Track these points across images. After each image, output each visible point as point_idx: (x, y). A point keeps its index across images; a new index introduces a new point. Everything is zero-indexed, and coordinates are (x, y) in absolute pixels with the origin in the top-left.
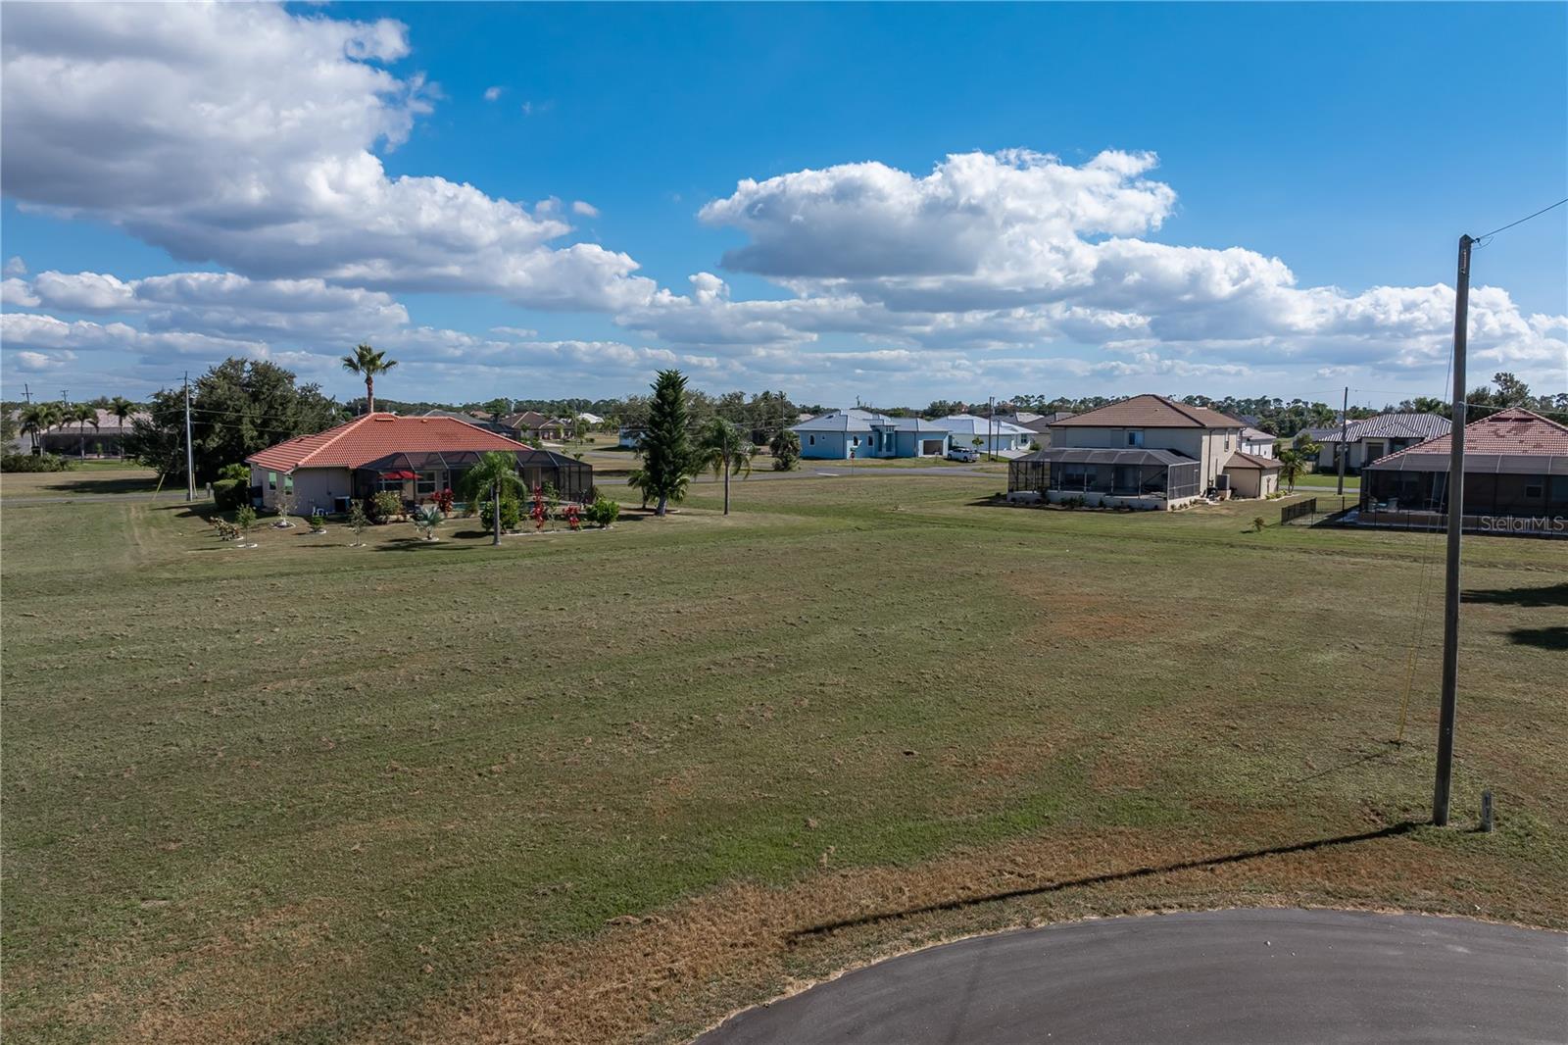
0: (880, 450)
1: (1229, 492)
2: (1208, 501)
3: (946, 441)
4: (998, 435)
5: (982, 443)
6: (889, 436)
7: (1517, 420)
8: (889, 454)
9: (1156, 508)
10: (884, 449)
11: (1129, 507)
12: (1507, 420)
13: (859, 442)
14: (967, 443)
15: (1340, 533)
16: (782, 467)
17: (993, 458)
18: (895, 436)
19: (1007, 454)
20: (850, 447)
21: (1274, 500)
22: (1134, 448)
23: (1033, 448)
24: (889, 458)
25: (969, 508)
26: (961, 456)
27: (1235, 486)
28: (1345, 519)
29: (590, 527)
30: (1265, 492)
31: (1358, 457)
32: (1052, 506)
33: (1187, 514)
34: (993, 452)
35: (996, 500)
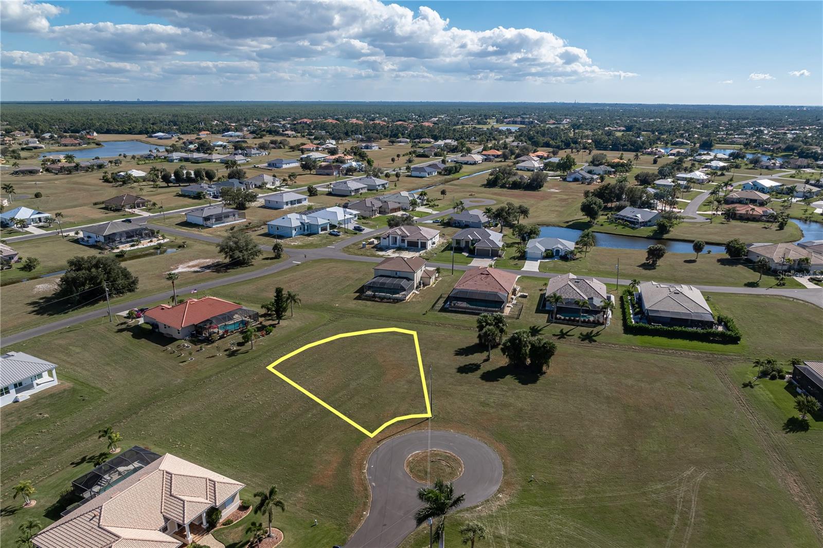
0: (304, 230)
1: (422, 285)
3: (328, 224)
4: (347, 218)
5: (342, 224)
6: (307, 226)
7: (486, 274)
9: (404, 299)
10: (306, 231)
11: (395, 300)
12: (484, 274)
13: (297, 230)
14: (336, 224)
15: (444, 314)
16: (278, 257)
17: (346, 232)
18: (310, 226)
19: (351, 227)
20: (294, 232)
21: (434, 286)
22: (397, 276)
23: (358, 219)
24: (309, 235)
25: (355, 302)
26: (335, 233)
27: (424, 283)
28: (447, 306)
29: (267, 335)
30: (431, 283)
31: (463, 245)
32: (377, 299)
33: (411, 302)
34: (345, 226)
35: (361, 295)
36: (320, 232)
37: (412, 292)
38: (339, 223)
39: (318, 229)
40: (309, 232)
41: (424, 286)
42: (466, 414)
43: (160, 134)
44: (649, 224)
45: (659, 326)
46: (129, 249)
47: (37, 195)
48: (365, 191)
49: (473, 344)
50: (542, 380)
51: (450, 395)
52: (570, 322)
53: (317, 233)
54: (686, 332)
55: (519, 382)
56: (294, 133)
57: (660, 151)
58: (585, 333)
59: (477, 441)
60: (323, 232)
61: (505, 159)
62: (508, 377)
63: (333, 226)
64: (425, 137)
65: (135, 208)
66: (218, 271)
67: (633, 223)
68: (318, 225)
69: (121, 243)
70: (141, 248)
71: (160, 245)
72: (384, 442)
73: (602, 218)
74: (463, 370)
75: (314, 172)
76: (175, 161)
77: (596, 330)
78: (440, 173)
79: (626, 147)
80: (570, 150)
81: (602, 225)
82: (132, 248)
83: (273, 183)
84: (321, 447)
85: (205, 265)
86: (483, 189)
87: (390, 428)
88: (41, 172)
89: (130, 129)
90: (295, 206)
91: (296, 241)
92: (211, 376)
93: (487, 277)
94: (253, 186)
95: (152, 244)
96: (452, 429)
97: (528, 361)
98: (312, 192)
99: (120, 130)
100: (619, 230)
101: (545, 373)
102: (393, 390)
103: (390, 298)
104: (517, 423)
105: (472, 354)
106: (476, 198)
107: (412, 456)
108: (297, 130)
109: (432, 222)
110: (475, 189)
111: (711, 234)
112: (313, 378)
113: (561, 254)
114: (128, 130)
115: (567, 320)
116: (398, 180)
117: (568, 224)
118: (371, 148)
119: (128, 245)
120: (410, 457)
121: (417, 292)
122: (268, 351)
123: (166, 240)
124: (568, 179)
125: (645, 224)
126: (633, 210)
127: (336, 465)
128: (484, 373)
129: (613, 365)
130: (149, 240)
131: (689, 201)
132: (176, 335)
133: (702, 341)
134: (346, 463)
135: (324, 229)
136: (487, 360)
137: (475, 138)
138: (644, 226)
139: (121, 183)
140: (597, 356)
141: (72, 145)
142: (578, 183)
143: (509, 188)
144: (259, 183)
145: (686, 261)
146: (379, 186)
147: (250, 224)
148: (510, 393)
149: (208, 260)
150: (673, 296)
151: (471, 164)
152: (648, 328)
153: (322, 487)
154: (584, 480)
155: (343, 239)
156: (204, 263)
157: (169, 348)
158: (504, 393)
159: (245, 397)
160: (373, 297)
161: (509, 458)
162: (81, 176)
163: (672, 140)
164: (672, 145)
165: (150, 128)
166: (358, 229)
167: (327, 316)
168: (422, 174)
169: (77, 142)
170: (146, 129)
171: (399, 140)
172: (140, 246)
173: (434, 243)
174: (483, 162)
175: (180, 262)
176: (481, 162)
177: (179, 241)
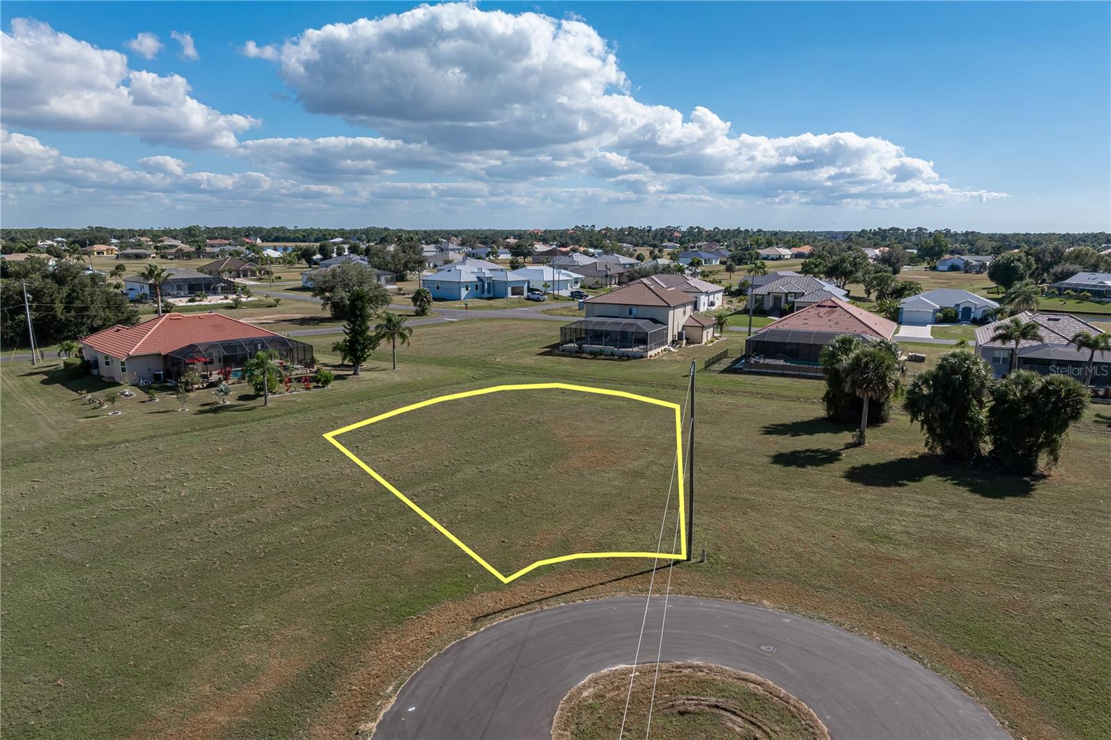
0: (483, 293)
1: (685, 341)
2: (672, 349)
3: (526, 286)
4: (559, 281)
5: (549, 286)
6: (489, 284)
7: (830, 307)
8: (489, 295)
9: (642, 357)
10: (486, 293)
11: (627, 356)
12: (825, 306)
13: (469, 289)
14: (540, 287)
15: (732, 376)
16: (421, 313)
17: (556, 298)
18: (492, 283)
19: (565, 293)
20: (464, 293)
21: (710, 345)
22: (632, 314)
23: (581, 287)
24: (489, 299)
25: (538, 358)
26: (535, 297)
27: (686, 337)
28: (738, 366)
29: (316, 388)
30: (704, 340)
32: (584, 355)
33: (659, 360)
34: (556, 292)
35: (553, 350)
36: (510, 295)
37: (663, 348)
38: (546, 285)
39: (506, 290)
40: (491, 295)
41: (689, 342)
42: (817, 558)
46: (184, 304)
50: (1044, 490)
51: (753, 508)
53: (503, 297)
55: (973, 491)
58: (1105, 415)
59: (872, 647)
60: (516, 297)
62: (932, 479)
63: (530, 290)
65: (239, 277)
67: (1098, 294)
68: (506, 282)
69: (176, 295)
70: (205, 305)
74: (790, 459)
78: (723, 263)
82: (189, 304)
84: (260, 617)
85: (289, 318)
88: (153, 257)
89: (304, 236)
92: (125, 441)
93: (832, 312)
95: (225, 301)
96: (768, 599)
97: (986, 447)
99: (292, 238)
100: (1073, 305)
101: (1044, 477)
102: (577, 488)
103: (612, 354)
105: (811, 433)
107: (595, 681)
113: (975, 315)
114: (301, 237)
119: (186, 299)
120: (585, 686)
123: (249, 299)
124: (940, 268)
126: (1093, 276)
127: (268, 685)
128: (853, 468)
130: (222, 297)
132: (116, 373)
134: (314, 687)
135: (516, 290)
136: (859, 444)
141: (220, 245)
146: (625, 265)
148: (952, 514)
149: (299, 315)
151: (773, 259)
155: (547, 305)
156: (286, 317)
157: (90, 396)
158: (932, 512)
159: (157, 481)
160: (577, 352)
166: (577, 295)
169: (227, 242)
172: (202, 303)
173: (712, 304)
174: (792, 258)
175: (251, 315)
176: (789, 257)
177: (271, 300)
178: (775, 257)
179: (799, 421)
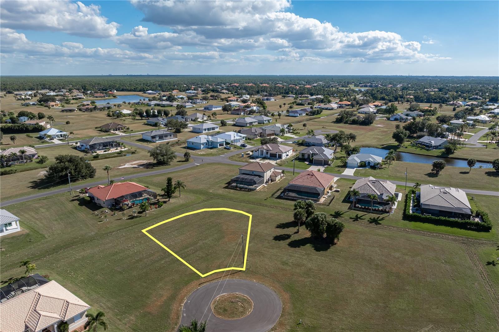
0: (209, 146)
3: (224, 143)
4: (237, 139)
5: (233, 142)
7: (311, 175)
9: (255, 190)
11: (250, 189)
14: (230, 142)
15: (279, 200)
16: (187, 160)
17: (235, 147)
18: (212, 142)
19: (239, 144)
21: (278, 182)
22: (253, 174)
23: (246, 140)
24: (211, 148)
25: (223, 190)
26: (228, 148)
27: (272, 179)
28: (282, 195)
29: (159, 207)
30: (277, 180)
31: (306, 157)
32: (238, 189)
33: (260, 191)
34: (235, 144)
35: (229, 186)
36: (219, 147)
37: (262, 185)
39: (217, 145)
40: (212, 146)
41: (271, 182)
42: (269, 270)
43: (150, 91)
44: (439, 147)
45: (430, 216)
46: (103, 153)
47: (68, 123)
48: (257, 123)
49: (291, 221)
50: (332, 249)
51: (262, 255)
52: (364, 210)
53: (216, 147)
54: (449, 221)
55: (315, 249)
56: (227, 91)
57: (459, 103)
58: (372, 218)
59: (270, 290)
60: (221, 147)
61: (353, 107)
62: (308, 245)
63: (227, 143)
64: (306, 94)
65: (117, 130)
66: (147, 168)
67: (428, 147)
68: (217, 143)
69: (99, 149)
70: (110, 153)
71: (121, 151)
72: (205, 284)
73: (406, 143)
74: (278, 238)
75: (229, 112)
76: (152, 106)
77: (382, 216)
78: (307, 114)
79: (436, 101)
80: (398, 102)
81: (406, 148)
82: (105, 153)
83: (203, 118)
84: (161, 284)
85: (142, 164)
86: (333, 124)
87: (213, 275)
88: (77, 111)
90: (210, 131)
91: (203, 151)
92: (114, 231)
93: (312, 177)
94: (190, 120)
95: (117, 151)
96: (255, 279)
98: (223, 124)
100: (418, 151)
101: (335, 244)
102: (225, 249)
103: (246, 189)
104: (303, 279)
106: (326, 129)
107: (219, 297)
108: (229, 90)
109: (292, 142)
110: (328, 124)
111: (485, 155)
112: (176, 237)
113: (372, 164)
115: (363, 208)
116: (280, 118)
117: (383, 147)
118: (270, 100)
119: (103, 151)
121: (265, 185)
122: (155, 218)
123: (125, 149)
124: (391, 119)
125: (436, 147)
126: (429, 138)
128: (292, 241)
129: (388, 241)
130: (116, 149)
131: (473, 134)
133: (461, 228)
134: (172, 298)
135: (221, 145)
136: (296, 233)
137: (337, 95)
138: (436, 149)
139: (116, 117)
140: (378, 235)
141: (100, 97)
142: (398, 121)
143: (350, 124)
144: (193, 118)
145: (461, 173)
146: (266, 121)
147: (179, 141)
148: (305, 257)
149: (145, 161)
150: (442, 195)
151: (329, 109)
152: (420, 217)
153: (150, 313)
154: (340, 327)
155: (232, 152)
156: (141, 162)
157: (96, 212)
158: (301, 256)
159: (128, 247)
160: (236, 187)
161: (289, 304)
162: (97, 113)
163: (469, 97)
164: (469, 99)
165: (146, 88)
166: (243, 146)
167: (203, 197)
168: (296, 115)
169: (103, 95)
170: (144, 88)
171: (289, 95)
172: (109, 152)
173: (287, 155)
174: (337, 108)
175: (128, 161)
176: (336, 108)
177: (133, 150)
178: (330, 109)
179: (288, 222)
